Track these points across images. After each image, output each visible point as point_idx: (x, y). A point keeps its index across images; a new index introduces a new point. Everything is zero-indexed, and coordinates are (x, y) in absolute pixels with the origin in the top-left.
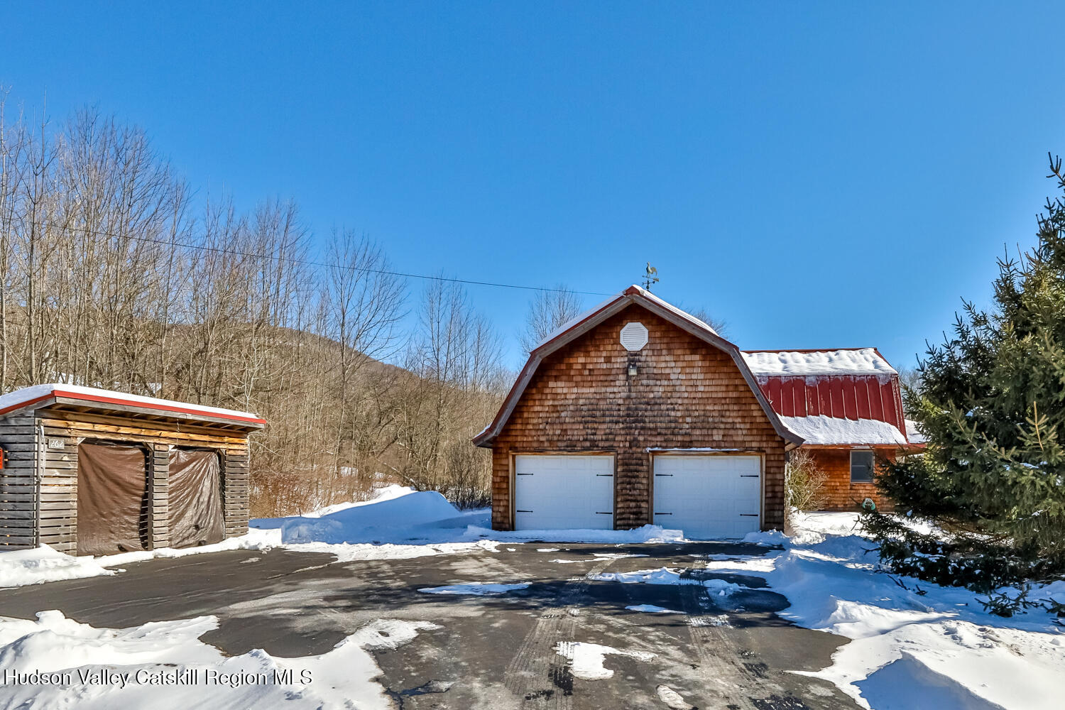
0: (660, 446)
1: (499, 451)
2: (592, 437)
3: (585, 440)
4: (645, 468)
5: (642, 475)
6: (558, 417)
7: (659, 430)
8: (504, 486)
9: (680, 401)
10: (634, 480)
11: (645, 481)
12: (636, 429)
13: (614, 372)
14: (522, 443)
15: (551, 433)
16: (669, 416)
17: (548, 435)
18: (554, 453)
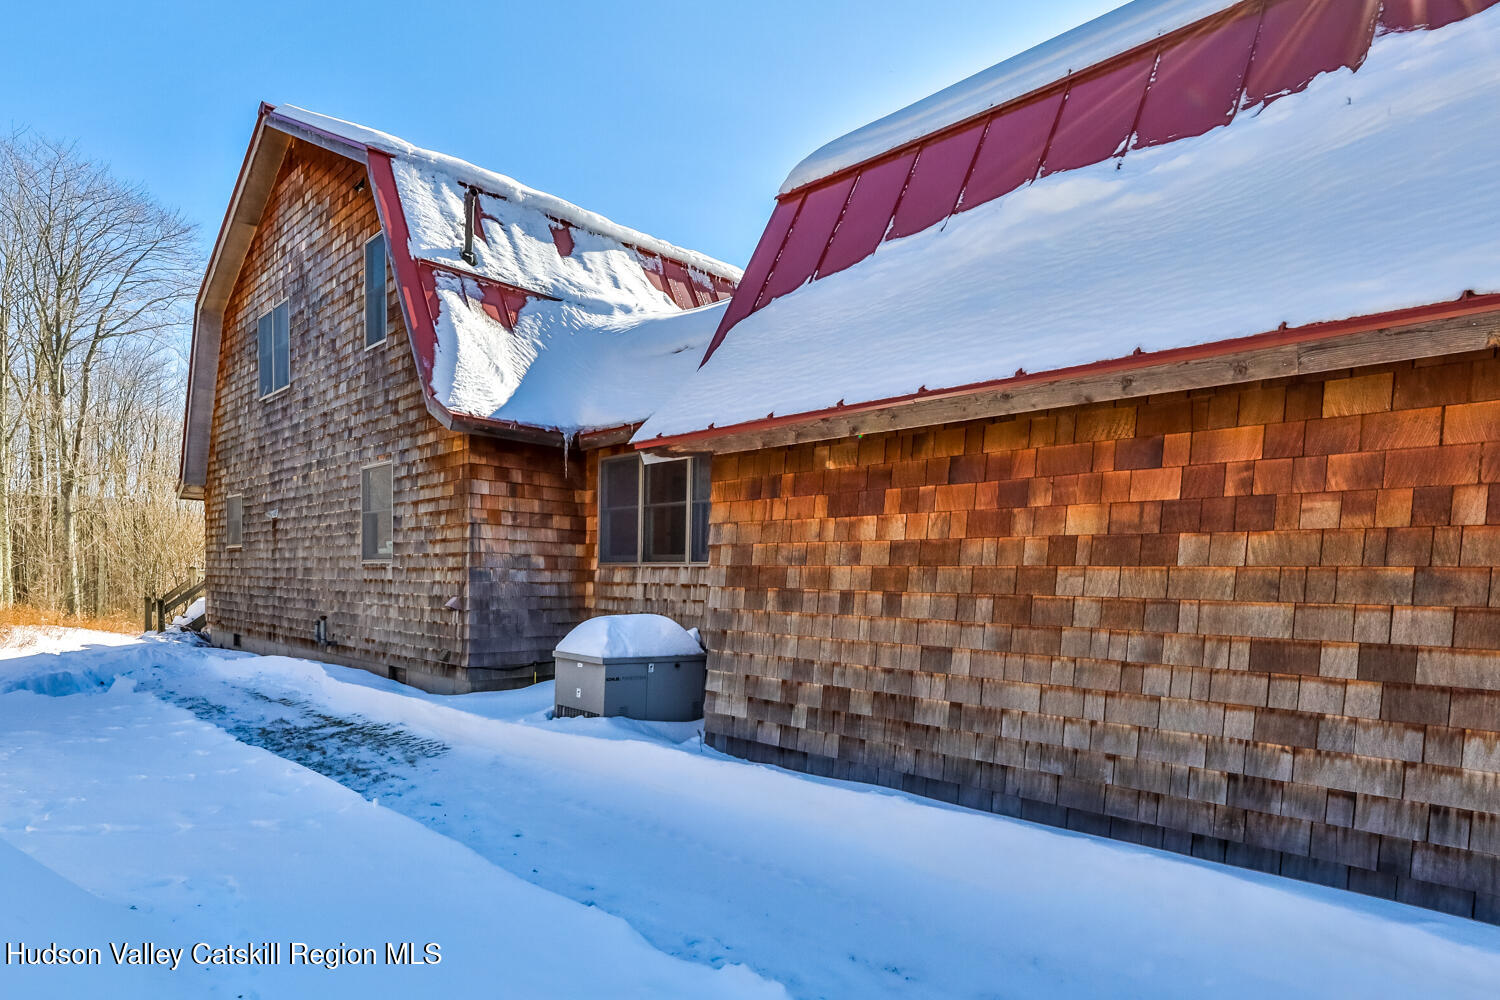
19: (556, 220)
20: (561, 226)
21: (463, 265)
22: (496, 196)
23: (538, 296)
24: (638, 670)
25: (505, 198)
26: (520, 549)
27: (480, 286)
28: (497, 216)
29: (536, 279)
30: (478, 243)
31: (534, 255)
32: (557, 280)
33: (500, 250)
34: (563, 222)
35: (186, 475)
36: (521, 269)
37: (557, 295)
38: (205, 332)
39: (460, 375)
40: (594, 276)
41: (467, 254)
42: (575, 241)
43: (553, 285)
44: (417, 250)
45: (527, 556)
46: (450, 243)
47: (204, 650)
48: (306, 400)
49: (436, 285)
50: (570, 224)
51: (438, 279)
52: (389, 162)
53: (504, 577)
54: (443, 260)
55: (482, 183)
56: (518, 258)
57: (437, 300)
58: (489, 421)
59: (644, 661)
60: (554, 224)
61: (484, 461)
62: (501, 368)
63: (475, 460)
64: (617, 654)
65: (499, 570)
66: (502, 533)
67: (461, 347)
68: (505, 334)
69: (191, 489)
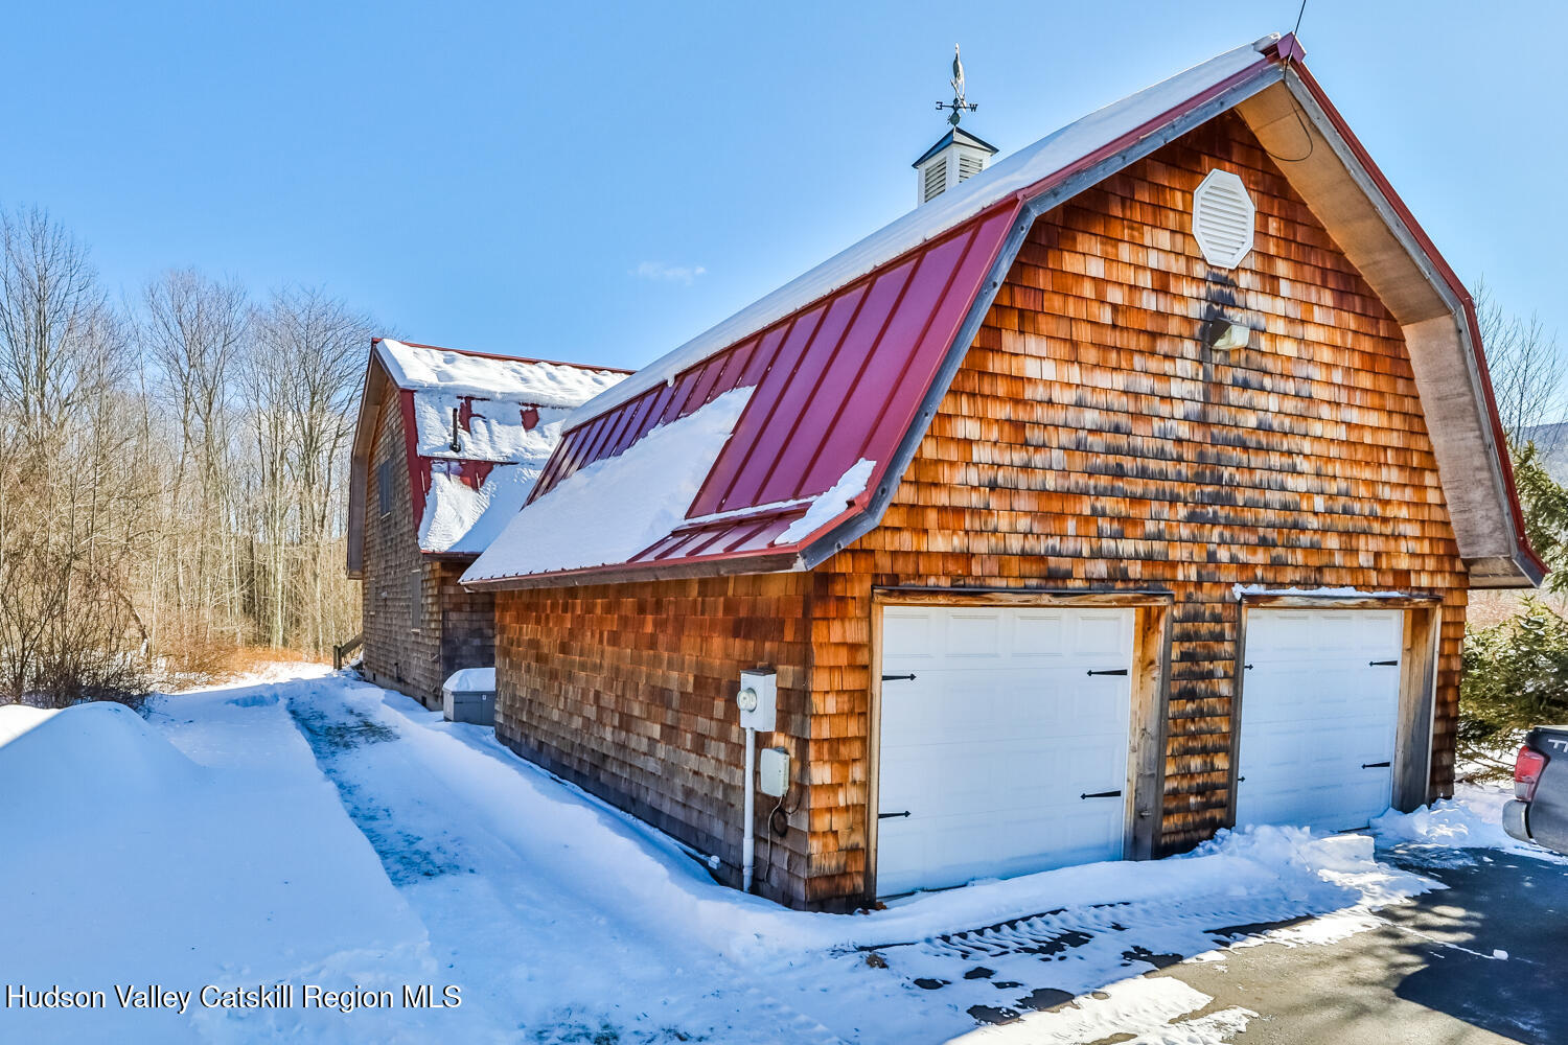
0: (1262, 582)
1: (838, 589)
2: (1112, 543)
3: (1096, 555)
4: (1228, 647)
5: (1219, 668)
6: (1026, 467)
7: (1261, 531)
8: (853, 728)
9: (1307, 446)
10: (1202, 686)
11: (1225, 688)
12: (1214, 522)
13: (1174, 327)
14: (912, 559)
15: (1004, 525)
16: (1283, 489)
17: (995, 531)
18: (1015, 599)
19: (526, 405)
20: (530, 408)
21: (451, 454)
22: (482, 400)
23: (502, 464)
24: (475, 698)
25: (489, 400)
26: (476, 625)
27: (461, 465)
28: (481, 413)
29: (501, 452)
30: (463, 435)
31: (505, 436)
32: (517, 450)
33: (480, 437)
34: (532, 405)
35: (350, 564)
36: (492, 447)
37: (515, 461)
38: (357, 471)
39: (434, 525)
40: (548, 440)
41: (454, 447)
42: (540, 416)
43: (513, 454)
44: (423, 450)
45: (480, 629)
46: (443, 440)
47: (362, 683)
48: (396, 523)
49: (431, 469)
50: (538, 405)
51: (433, 466)
52: (413, 395)
53: (465, 642)
54: (436, 454)
55: (472, 393)
56: (491, 440)
57: (429, 480)
58: (446, 553)
59: (481, 694)
60: (524, 408)
61: (450, 575)
62: (464, 518)
63: (444, 574)
64: (461, 690)
65: (461, 638)
66: (463, 616)
67: (438, 509)
68: (471, 493)
69: (354, 573)
